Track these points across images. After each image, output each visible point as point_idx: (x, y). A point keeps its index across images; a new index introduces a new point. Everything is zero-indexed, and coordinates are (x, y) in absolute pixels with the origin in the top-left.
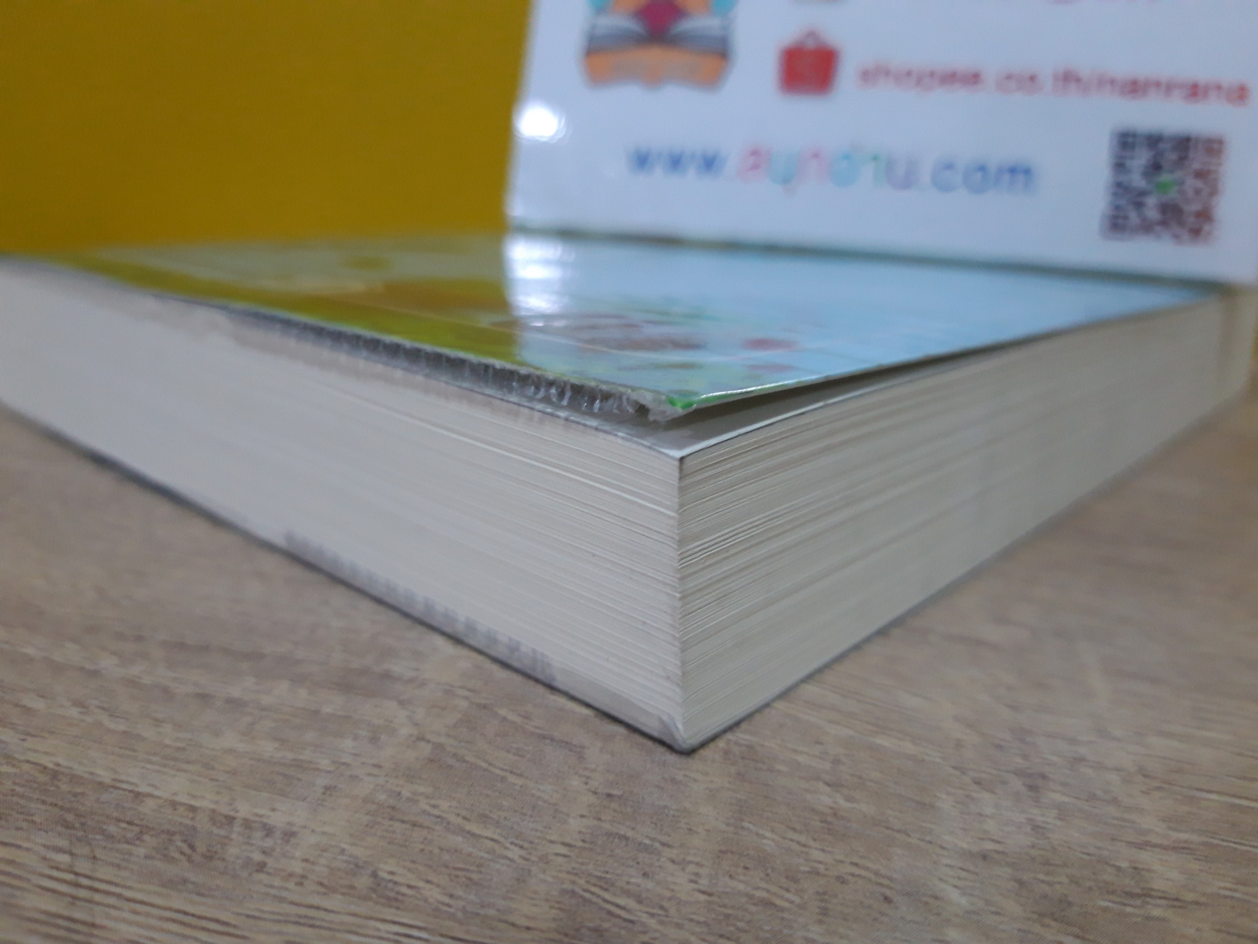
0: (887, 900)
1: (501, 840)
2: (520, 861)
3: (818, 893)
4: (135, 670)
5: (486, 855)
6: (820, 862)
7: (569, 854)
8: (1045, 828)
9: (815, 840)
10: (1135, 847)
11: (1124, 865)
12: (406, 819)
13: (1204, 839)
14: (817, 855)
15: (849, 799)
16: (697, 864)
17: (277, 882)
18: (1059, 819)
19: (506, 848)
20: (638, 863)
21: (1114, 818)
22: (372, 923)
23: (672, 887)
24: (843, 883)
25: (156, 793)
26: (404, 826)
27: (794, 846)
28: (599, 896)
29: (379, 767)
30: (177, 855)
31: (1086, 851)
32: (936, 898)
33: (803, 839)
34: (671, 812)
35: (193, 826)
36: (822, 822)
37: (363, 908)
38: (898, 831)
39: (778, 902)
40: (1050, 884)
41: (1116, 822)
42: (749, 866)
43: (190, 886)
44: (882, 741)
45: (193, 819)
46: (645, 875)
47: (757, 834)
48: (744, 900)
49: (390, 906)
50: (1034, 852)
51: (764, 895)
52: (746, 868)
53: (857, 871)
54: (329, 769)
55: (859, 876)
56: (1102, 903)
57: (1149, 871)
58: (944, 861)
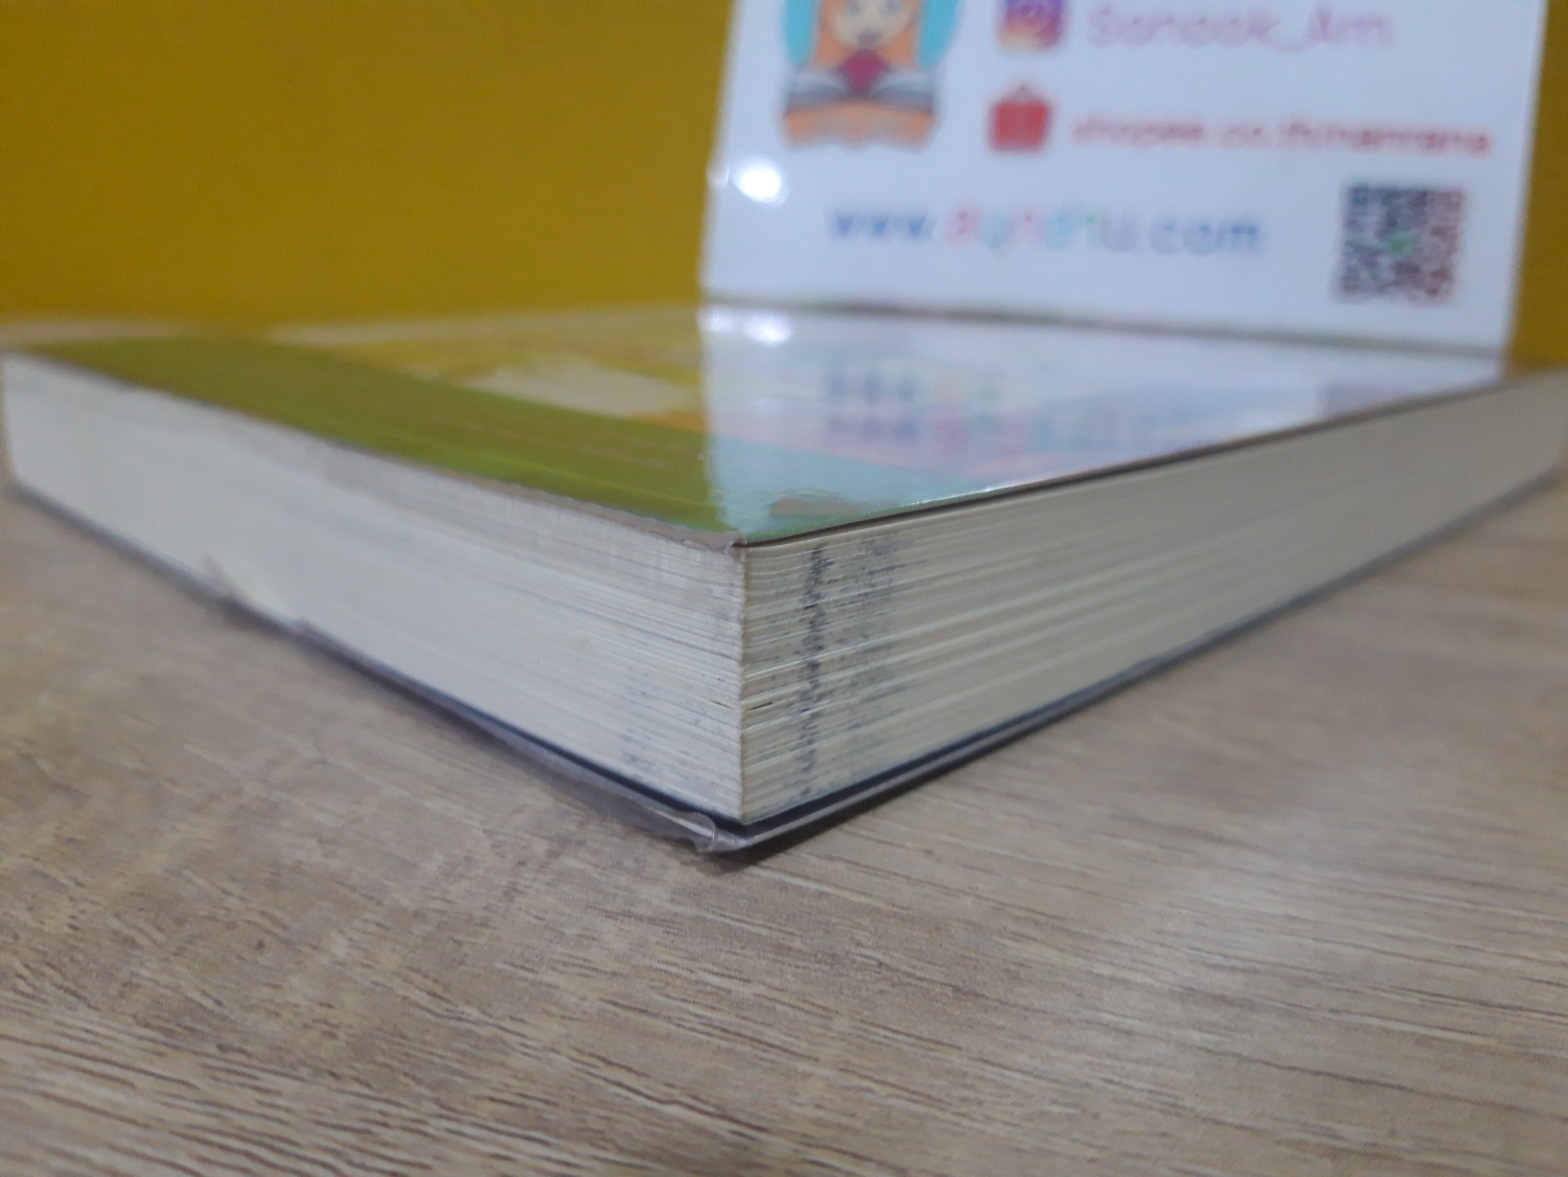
0: (261, 946)
3: (191, 936)
6: (225, 909)
8: (521, 892)
9: (245, 889)
10: (606, 916)
11: (569, 931)
14: (232, 902)
15: (328, 855)
16: (94, 902)
18: (549, 884)
20: (35, 898)
21: (618, 888)
23: (46, 919)
24: (229, 928)
27: (217, 893)
31: (541, 915)
32: (316, 948)
33: (233, 887)
34: (119, 857)
36: (272, 874)
38: (348, 887)
39: (140, 940)
40: (459, 943)
41: (613, 891)
42: (146, 907)
44: (434, 805)
46: (30, 909)
47: (189, 881)
48: (106, 936)
50: (479, 914)
51: (132, 933)
52: (142, 910)
55: (256, 924)
56: (499, 965)
57: (593, 939)
58: (366, 916)
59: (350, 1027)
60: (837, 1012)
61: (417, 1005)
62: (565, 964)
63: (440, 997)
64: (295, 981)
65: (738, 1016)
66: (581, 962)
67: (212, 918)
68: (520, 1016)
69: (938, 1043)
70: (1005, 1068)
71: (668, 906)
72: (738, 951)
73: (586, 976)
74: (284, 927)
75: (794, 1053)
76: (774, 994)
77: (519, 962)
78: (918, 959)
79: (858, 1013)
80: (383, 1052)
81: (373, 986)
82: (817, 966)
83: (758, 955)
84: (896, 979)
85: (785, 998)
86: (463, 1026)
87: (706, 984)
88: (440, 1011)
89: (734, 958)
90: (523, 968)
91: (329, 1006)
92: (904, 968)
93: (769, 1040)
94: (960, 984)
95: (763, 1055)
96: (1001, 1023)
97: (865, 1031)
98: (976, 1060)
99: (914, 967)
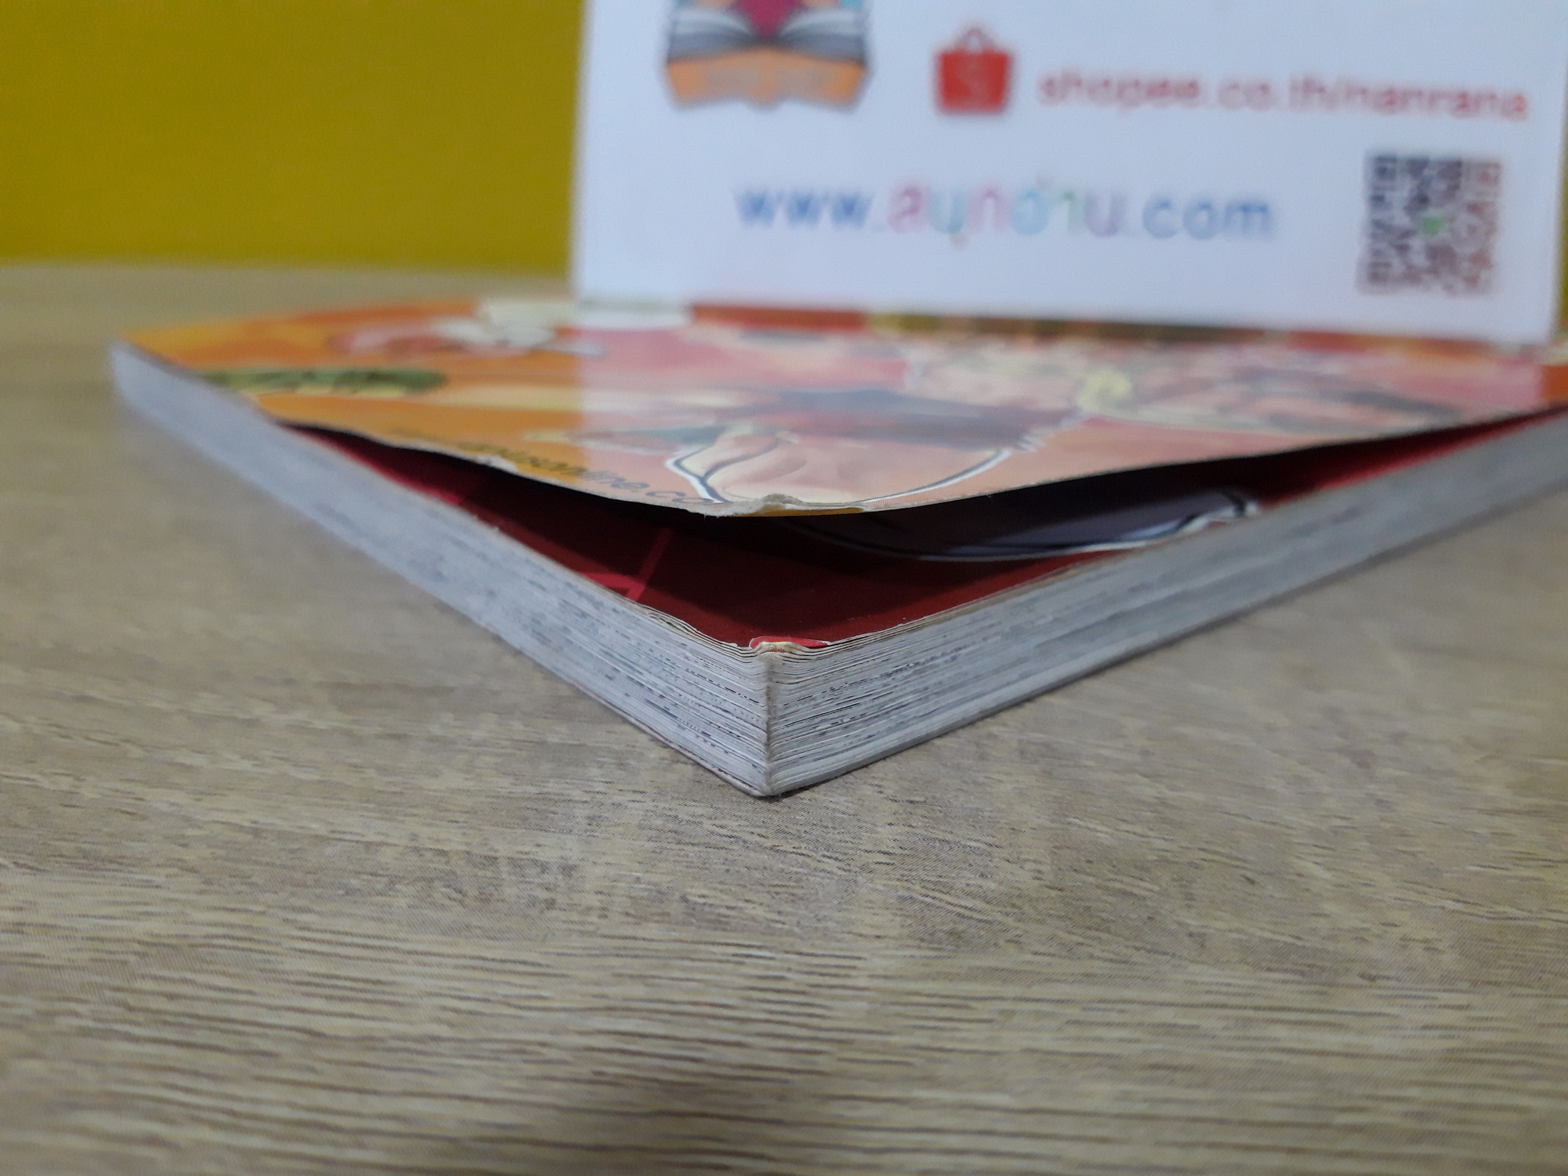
1: (811, 854)
2: (840, 872)
4: (300, 715)
5: (801, 870)
7: (892, 862)
12: (696, 841)
15: (1173, 788)
16: (1035, 861)
17: (575, 917)
19: (819, 861)
20: (970, 865)
22: (702, 947)
23: (1017, 885)
24: (1196, 868)
25: (390, 841)
26: (696, 848)
27: (1131, 837)
28: (941, 900)
29: (642, 792)
30: (447, 902)
32: (1300, 875)
33: (1138, 829)
34: (987, 814)
35: (451, 870)
37: (687, 934)
42: (1091, 859)
43: (478, 931)
45: (447, 863)
48: (1099, 891)
49: (716, 929)
53: (1209, 856)
54: (584, 799)
88: (1486, 915)
90: (1494, 867)
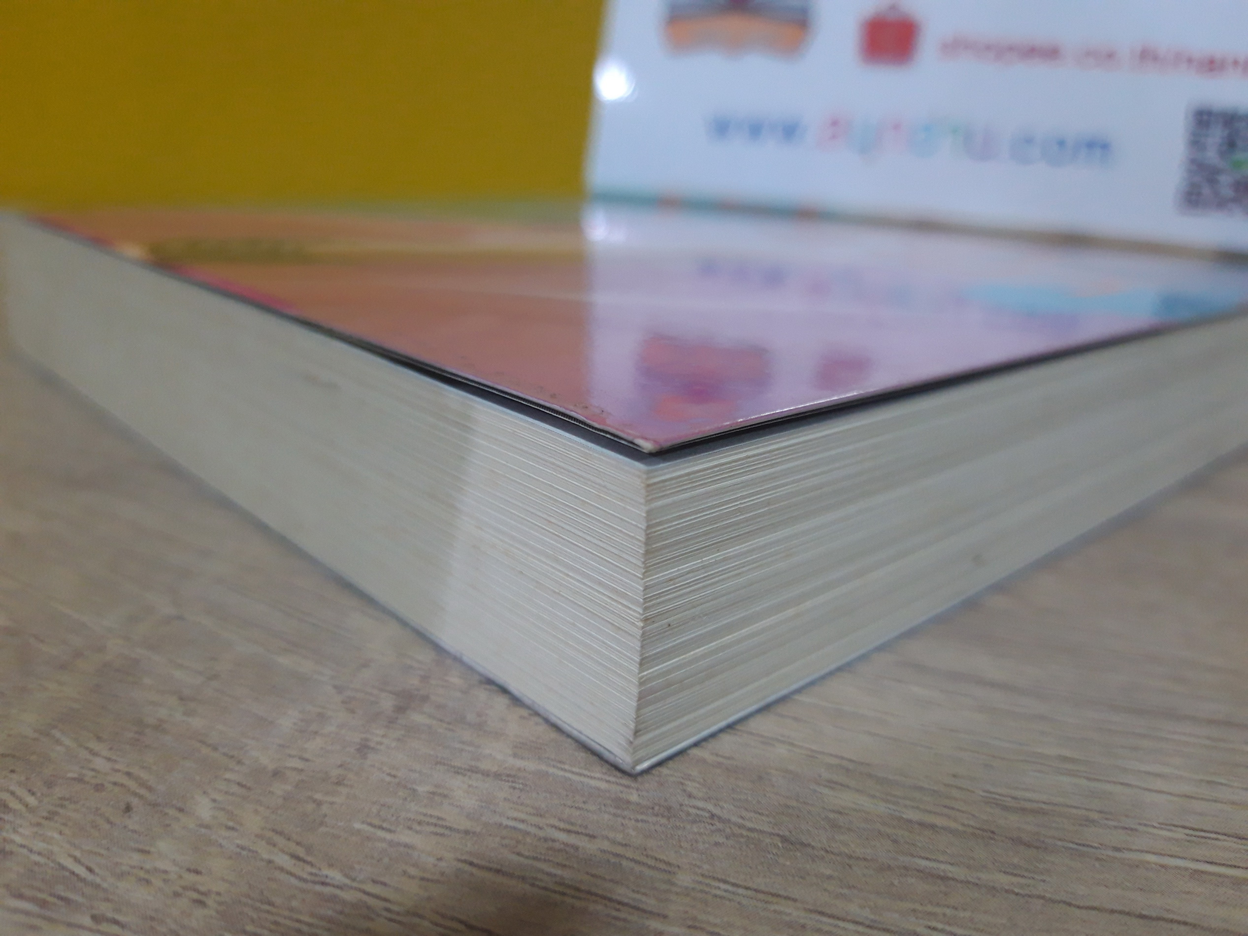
0: (128, 809)
3: (61, 799)
6: (93, 770)
8: (373, 748)
10: (455, 772)
11: (422, 789)
13: (543, 767)
14: (99, 763)
15: (188, 713)
18: (398, 740)
21: (463, 743)
24: (97, 790)
27: (83, 754)
31: (393, 773)
32: (181, 810)
33: (100, 747)
36: (136, 733)
38: (209, 745)
41: (458, 746)
42: (18, 769)
44: (286, 661)
47: (58, 742)
50: (335, 773)
53: (124, 781)
55: (122, 785)
56: (357, 826)
57: (445, 796)
58: (228, 775)
59: (218, 894)
60: (679, 867)
61: (282, 869)
62: (420, 823)
63: (304, 861)
64: (163, 845)
65: (587, 873)
66: (434, 821)
67: (80, 780)
68: (382, 879)
69: (773, 895)
70: (838, 919)
71: (512, 762)
72: (581, 805)
73: (442, 835)
74: (150, 789)
75: (644, 911)
76: (619, 850)
77: (376, 822)
78: (746, 810)
79: (699, 867)
80: (253, 921)
81: (238, 850)
82: (655, 819)
83: (600, 809)
84: (728, 830)
85: (629, 854)
86: (327, 890)
87: (554, 841)
88: (305, 876)
89: (578, 813)
90: (381, 828)
91: (197, 872)
92: (734, 819)
93: (619, 898)
94: (787, 834)
95: (615, 913)
96: (828, 872)
97: (708, 885)
98: (811, 911)
99: (742, 818)
